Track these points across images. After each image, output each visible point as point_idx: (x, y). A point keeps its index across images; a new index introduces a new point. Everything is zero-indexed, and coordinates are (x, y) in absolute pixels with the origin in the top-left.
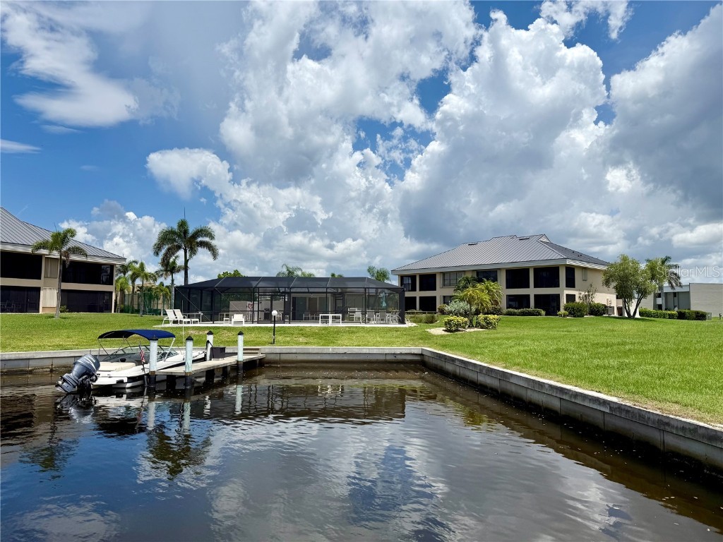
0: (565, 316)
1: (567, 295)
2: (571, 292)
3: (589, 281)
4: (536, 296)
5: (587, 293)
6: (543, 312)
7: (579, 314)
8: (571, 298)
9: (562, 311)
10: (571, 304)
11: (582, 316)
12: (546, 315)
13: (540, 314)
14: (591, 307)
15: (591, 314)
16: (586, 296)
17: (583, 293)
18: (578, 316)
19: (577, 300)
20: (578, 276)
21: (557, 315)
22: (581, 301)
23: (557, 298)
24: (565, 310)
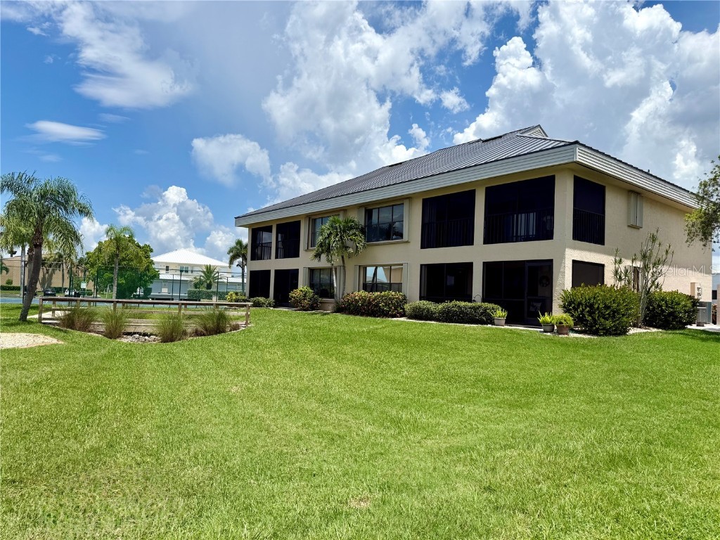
0: (561, 328)
1: (576, 263)
2: (590, 255)
3: (648, 229)
4: (488, 267)
5: (639, 264)
6: (500, 313)
7: (609, 323)
8: (587, 273)
9: (558, 313)
10: (586, 292)
11: (620, 331)
12: (508, 322)
13: (491, 321)
14: (650, 302)
15: (649, 322)
16: (636, 270)
17: (627, 263)
18: (608, 332)
19: (609, 280)
20: (615, 209)
21: (538, 325)
22: (620, 284)
23: (542, 271)
24: (566, 309)
